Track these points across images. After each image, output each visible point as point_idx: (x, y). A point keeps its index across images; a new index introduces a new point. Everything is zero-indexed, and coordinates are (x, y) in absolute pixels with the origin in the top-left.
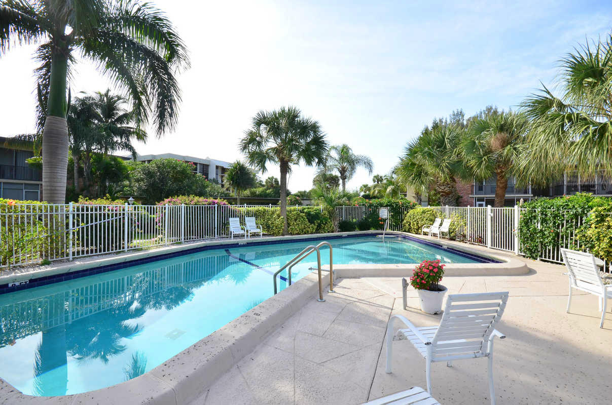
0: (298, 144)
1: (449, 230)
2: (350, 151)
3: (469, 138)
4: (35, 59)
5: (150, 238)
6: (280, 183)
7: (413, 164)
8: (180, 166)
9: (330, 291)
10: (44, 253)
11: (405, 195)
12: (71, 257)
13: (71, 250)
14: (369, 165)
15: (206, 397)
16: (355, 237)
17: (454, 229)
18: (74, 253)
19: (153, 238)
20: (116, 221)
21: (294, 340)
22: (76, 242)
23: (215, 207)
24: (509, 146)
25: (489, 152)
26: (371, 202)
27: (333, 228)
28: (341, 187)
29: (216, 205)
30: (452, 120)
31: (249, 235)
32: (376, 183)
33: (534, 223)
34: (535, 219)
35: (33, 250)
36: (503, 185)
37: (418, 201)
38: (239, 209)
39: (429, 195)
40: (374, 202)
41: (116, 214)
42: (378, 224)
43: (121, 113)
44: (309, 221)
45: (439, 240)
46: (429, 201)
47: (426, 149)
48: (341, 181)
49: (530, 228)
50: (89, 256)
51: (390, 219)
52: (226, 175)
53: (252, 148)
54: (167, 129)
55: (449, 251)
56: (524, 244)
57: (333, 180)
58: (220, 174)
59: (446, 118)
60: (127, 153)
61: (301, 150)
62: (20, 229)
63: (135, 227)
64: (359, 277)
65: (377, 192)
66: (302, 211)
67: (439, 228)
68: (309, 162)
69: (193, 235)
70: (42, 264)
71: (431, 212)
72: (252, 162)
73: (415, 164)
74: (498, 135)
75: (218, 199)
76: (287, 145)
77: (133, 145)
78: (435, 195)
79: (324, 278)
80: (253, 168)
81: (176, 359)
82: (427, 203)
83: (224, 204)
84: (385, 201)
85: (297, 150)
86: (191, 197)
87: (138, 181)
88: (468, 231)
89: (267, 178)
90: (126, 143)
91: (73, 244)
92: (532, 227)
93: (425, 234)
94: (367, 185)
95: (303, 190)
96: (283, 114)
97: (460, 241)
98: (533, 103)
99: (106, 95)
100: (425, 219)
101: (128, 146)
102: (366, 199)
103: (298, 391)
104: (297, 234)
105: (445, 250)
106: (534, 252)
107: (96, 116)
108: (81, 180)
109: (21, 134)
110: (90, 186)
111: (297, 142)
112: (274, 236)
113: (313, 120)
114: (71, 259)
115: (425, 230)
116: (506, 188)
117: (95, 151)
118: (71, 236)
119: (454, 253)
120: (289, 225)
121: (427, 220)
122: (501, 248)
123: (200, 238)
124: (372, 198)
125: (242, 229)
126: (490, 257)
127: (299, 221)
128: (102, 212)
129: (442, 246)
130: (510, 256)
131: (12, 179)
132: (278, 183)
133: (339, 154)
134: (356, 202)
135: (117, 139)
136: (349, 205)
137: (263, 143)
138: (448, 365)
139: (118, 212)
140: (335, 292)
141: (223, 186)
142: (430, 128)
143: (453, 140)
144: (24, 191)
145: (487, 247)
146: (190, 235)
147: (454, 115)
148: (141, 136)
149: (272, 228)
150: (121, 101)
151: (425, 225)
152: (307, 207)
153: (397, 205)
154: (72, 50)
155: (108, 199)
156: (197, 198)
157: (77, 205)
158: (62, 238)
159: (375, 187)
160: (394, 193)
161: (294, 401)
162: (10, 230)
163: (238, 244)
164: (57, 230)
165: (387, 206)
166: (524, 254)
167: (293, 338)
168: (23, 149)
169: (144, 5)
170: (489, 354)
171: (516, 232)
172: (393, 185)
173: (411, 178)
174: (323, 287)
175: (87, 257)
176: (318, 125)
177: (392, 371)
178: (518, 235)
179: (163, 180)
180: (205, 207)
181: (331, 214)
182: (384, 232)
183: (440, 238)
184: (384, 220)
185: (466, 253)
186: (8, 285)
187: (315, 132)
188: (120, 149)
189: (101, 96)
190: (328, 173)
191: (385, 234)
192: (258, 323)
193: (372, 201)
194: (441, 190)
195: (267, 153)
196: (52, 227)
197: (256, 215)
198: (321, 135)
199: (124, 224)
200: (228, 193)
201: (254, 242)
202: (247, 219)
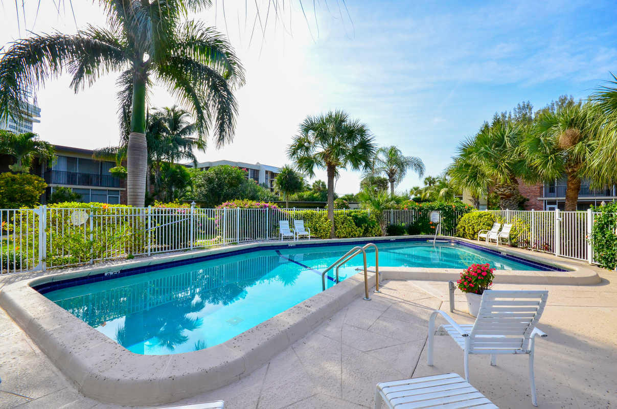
0: (345, 148)
1: (510, 236)
2: (399, 153)
3: (534, 135)
4: (119, 84)
5: (211, 239)
6: (327, 187)
7: (468, 166)
8: (235, 172)
9: (375, 291)
10: (129, 249)
11: (461, 198)
12: (149, 253)
13: (149, 247)
14: (419, 167)
15: (268, 368)
16: (404, 241)
17: (516, 235)
18: (151, 250)
19: (214, 238)
20: (184, 223)
21: (342, 331)
22: (153, 240)
23: (266, 210)
24: (581, 142)
25: (558, 149)
26: (421, 205)
27: (381, 232)
28: (389, 190)
29: (267, 209)
30: (517, 115)
31: (298, 237)
32: (428, 185)
33: (611, 229)
34: (612, 224)
35: (121, 246)
36: (575, 186)
37: (475, 204)
38: (289, 212)
39: (488, 198)
40: (424, 205)
41: (184, 216)
42: (429, 228)
43: (184, 126)
44: (356, 225)
45: (498, 246)
46: (488, 204)
47: (483, 149)
48: (389, 184)
49: (605, 235)
50: (163, 253)
51: (442, 224)
52: (275, 180)
53: (301, 153)
54: (226, 140)
55: (508, 259)
56: (599, 253)
57: (382, 184)
58: (269, 179)
59: (510, 112)
60: (189, 161)
61: (348, 154)
62: (111, 228)
63: (199, 228)
64: (405, 280)
65: (428, 195)
66: (349, 215)
67: (498, 233)
68: (356, 166)
69: (247, 237)
70: (128, 258)
71: (489, 216)
72: (300, 167)
73: (470, 165)
74: (568, 131)
75: (270, 202)
76: (334, 150)
77: (194, 154)
78: (496, 197)
79: (370, 279)
80: (301, 172)
81: (243, 335)
82: (486, 207)
83: (275, 208)
84: (436, 204)
85: (343, 154)
86: (245, 200)
87: (199, 186)
88: (532, 237)
89: (314, 182)
90: (188, 152)
91: (151, 242)
92: (608, 233)
93: (482, 240)
94: (418, 188)
95: (350, 193)
96: (330, 119)
97: (523, 248)
98: (603, 96)
99: (173, 110)
100: (482, 224)
101: (190, 155)
102: (416, 202)
103: (344, 370)
104: (344, 237)
105: (504, 257)
106: (611, 262)
107: (165, 130)
108: (153, 186)
109: (106, 147)
110: (159, 191)
111: (344, 146)
112: (321, 239)
113: (360, 124)
114: (149, 255)
115: (483, 235)
116: (578, 189)
117: (164, 160)
118: (149, 235)
119: (514, 260)
120: (336, 228)
121: (484, 224)
122: (572, 256)
123: (253, 239)
124: (423, 201)
125: (291, 232)
126: (555, 265)
127: (346, 224)
128: (173, 214)
129: (500, 253)
130: (581, 265)
131: (98, 186)
132: (325, 187)
133: (387, 156)
134: (405, 206)
135: (181, 149)
136: (398, 209)
137: (311, 148)
138: (491, 364)
139: (185, 215)
140: (381, 292)
141: (272, 190)
142: (490, 124)
143: (514, 138)
144: (108, 196)
145: (555, 255)
146: (244, 237)
147: (519, 108)
148: (201, 145)
149: (320, 231)
150: (185, 114)
151: (483, 230)
152: (354, 210)
153: (449, 209)
154: (149, 74)
155: (177, 203)
156: (250, 202)
157: (153, 208)
158: (143, 237)
159: (426, 189)
160: (448, 195)
161: (341, 379)
162: (104, 230)
163: (288, 245)
164: (139, 229)
165: (438, 209)
166: (599, 264)
167: (340, 330)
168: (107, 160)
169: (207, 30)
170: (530, 352)
171: (589, 238)
172: (447, 187)
173: (465, 181)
174: (369, 287)
175: (162, 253)
176: (365, 129)
177: (434, 365)
178: (592, 242)
179: (220, 185)
180: (257, 210)
181: (379, 217)
182: (435, 237)
183: (499, 244)
184: (436, 225)
185: (528, 261)
186: (104, 274)
187: (362, 135)
188: (184, 158)
189: (168, 111)
190: (376, 176)
191: (437, 239)
192: (308, 314)
193: (423, 205)
194: (500, 193)
195: (314, 158)
196: (135, 226)
197: (305, 218)
198: (369, 138)
199: (190, 225)
200: (276, 198)
201: (303, 244)
202: (296, 222)
